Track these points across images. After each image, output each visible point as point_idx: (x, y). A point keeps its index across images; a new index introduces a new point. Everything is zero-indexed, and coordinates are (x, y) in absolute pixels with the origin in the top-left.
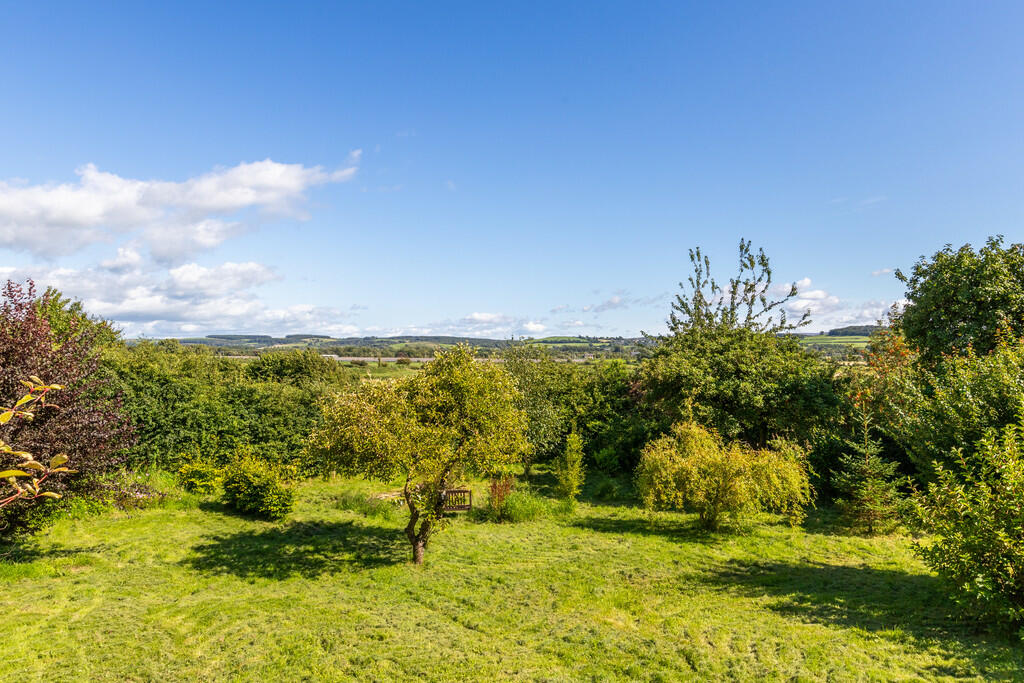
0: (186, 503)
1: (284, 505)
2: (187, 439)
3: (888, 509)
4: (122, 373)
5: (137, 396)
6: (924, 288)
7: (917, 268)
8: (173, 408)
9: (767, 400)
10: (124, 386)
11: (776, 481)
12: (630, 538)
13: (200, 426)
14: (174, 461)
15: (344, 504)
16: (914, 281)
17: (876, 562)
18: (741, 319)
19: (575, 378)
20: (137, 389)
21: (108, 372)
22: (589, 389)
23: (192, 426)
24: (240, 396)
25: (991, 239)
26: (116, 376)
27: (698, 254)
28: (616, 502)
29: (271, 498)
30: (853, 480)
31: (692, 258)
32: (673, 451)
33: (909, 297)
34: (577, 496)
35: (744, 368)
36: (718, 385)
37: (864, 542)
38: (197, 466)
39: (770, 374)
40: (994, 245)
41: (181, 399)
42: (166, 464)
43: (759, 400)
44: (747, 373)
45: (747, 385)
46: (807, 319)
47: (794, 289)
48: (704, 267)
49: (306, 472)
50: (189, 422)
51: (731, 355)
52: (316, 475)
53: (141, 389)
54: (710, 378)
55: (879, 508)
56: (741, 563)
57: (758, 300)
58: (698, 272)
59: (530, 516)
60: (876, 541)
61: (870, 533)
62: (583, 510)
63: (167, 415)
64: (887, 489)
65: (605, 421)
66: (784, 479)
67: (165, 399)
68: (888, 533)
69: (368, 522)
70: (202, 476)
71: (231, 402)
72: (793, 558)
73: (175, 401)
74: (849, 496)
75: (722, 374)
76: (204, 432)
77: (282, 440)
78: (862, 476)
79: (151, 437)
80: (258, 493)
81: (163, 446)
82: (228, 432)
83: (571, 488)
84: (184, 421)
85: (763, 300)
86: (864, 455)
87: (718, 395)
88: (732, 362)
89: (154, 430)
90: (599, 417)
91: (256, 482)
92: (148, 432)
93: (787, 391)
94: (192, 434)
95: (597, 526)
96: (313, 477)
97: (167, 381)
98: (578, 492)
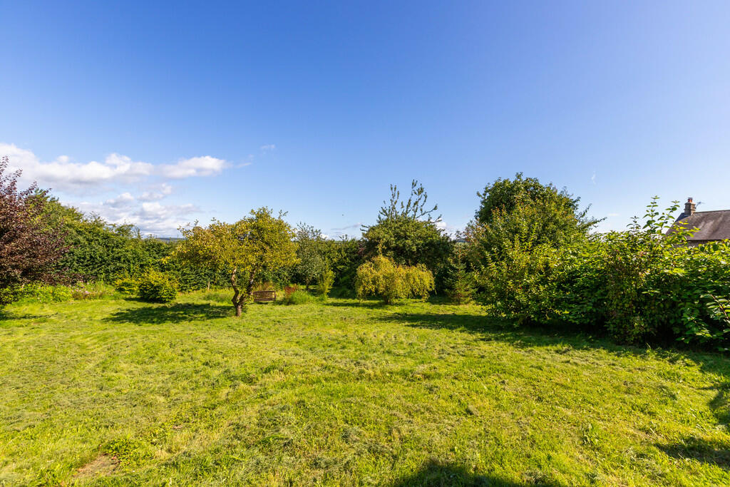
0: (115, 297)
1: (171, 295)
2: (121, 268)
3: (467, 293)
4: (80, 231)
5: (89, 244)
6: (489, 198)
7: (486, 188)
8: (112, 252)
9: (418, 249)
10: (80, 238)
11: (418, 280)
12: (350, 308)
13: (129, 261)
14: (113, 280)
15: (208, 298)
16: (485, 195)
17: (459, 313)
18: (410, 215)
19: (334, 246)
20: (89, 241)
21: (71, 230)
22: (339, 251)
23: (124, 261)
24: (153, 247)
25: (517, 174)
26: (75, 233)
27: (395, 188)
28: (348, 297)
29: (163, 292)
30: (453, 281)
31: (392, 189)
32: (372, 268)
33: (482, 203)
34: (328, 293)
35: (408, 234)
36: (396, 241)
37: (456, 307)
38: (125, 280)
39: (420, 237)
40: (519, 176)
41: (117, 247)
42: (108, 281)
43: (414, 248)
44: (409, 237)
45: (409, 242)
46: (440, 219)
47: (436, 207)
48: (396, 194)
49: (193, 288)
50: (122, 259)
51: (403, 228)
52: (198, 289)
53: (92, 241)
54: (393, 239)
55: (463, 292)
56: (399, 314)
57: (419, 209)
58: (394, 196)
59: (303, 302)
60: (461, 306)
61: (459, 304)
62: (331, 300)
63: (108, 255)
64: (467, 285)
65: (346, 265)
66: (421, 279)
67: (107, 246)
68: (466, 303)
69: (218, 304)
70: (128, 285)
71: (148, 250)
72: (424, 312)
73: (113, 248)
74: (451, 288)
75: (398, 237)
76: (132, 266)
77: (178, 270)
78: (456, 279)
79: (98, 266)
80: (156, 289)
81: (107, 272)
82: (146, 265)
83: (324, 289)
84: (119, 259)
85: (421, 210)
86: (458, 270)
87: (396, 247)
88: (403, 231)
89: (101, 262)
90: (343, 264)
91: (156, 284)
92: (96, 263)
93: (426, 245)
94: (124, 266)
95: (335, 305)
96: (196, 290)
97: (108, 237)
98: (328, 291)
